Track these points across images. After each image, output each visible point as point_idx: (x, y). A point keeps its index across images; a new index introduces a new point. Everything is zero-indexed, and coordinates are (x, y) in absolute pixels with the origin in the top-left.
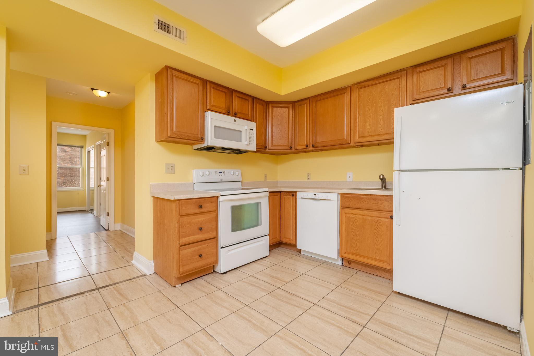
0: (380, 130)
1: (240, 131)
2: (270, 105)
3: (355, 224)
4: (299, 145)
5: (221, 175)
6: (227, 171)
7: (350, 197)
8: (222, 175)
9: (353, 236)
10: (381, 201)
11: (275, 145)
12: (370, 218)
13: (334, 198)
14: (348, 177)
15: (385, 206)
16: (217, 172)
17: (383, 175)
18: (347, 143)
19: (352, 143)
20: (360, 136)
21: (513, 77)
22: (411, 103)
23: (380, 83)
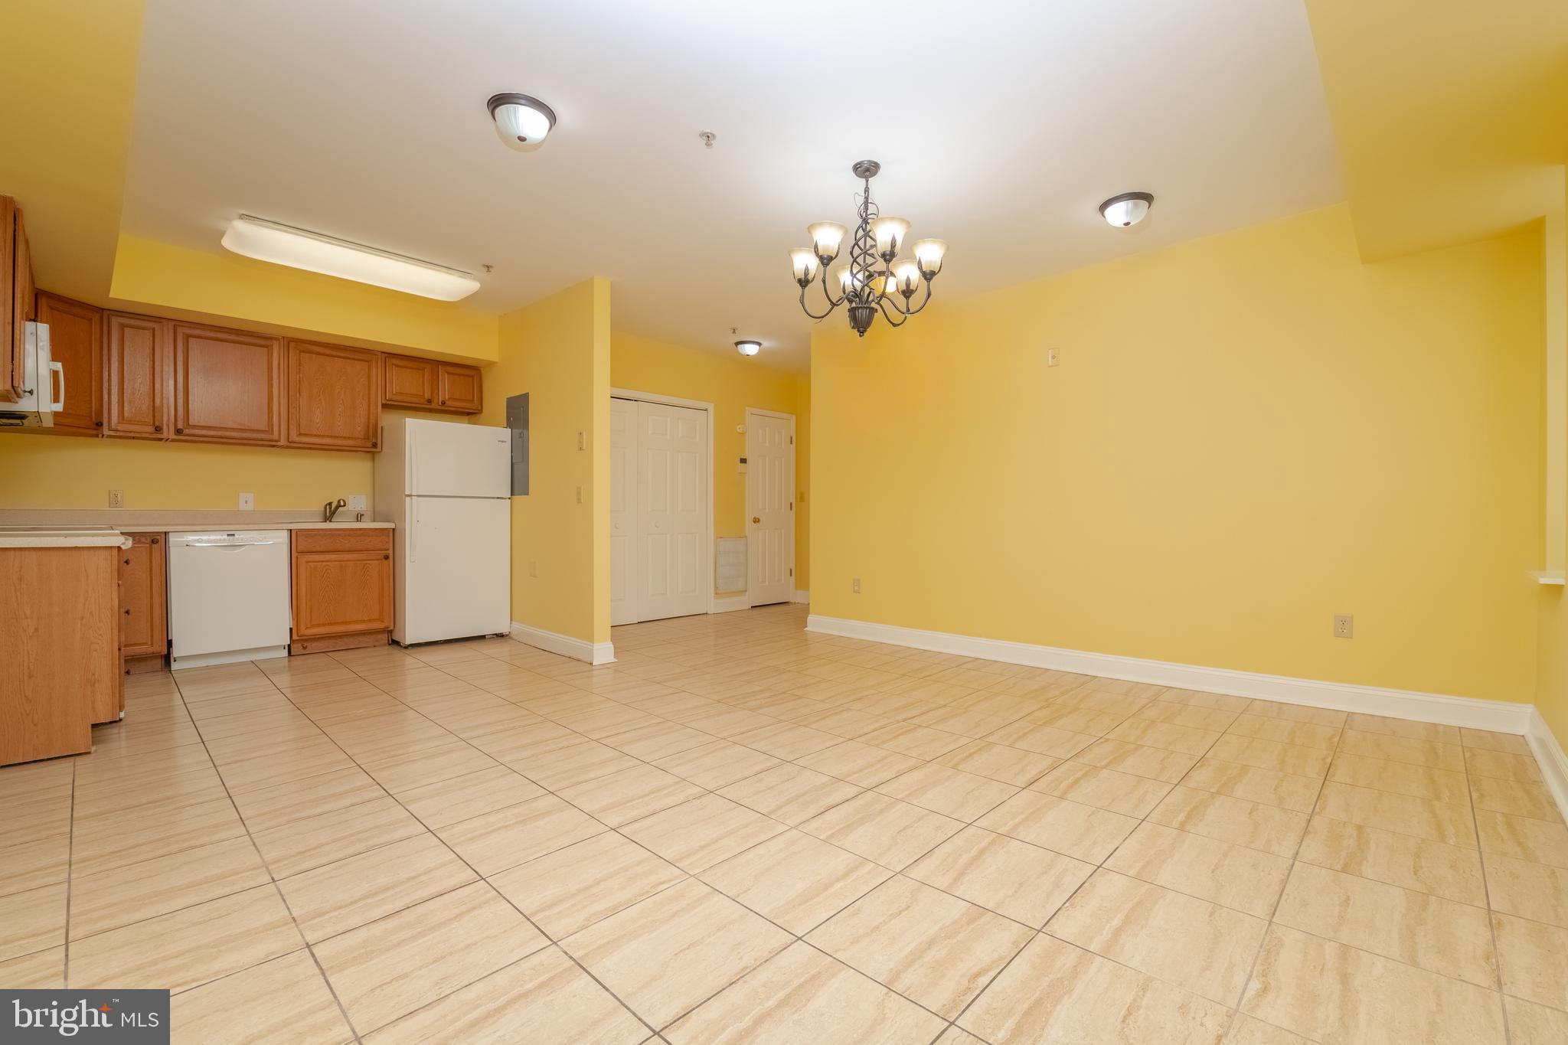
0: (339, 431)
2: (44, 301)
3: (326, 576)
4: (124, 422)
9: (322, 597)
10: (369, 537)
12: (352, 563)
14: (242, 503)
15: (373, 544)
17: (343, 500)
18: (273, 440)
19: (283, 442)
20: (302, 432)
21: (480, 408)
22: (384, 402)
23: (339, 357)
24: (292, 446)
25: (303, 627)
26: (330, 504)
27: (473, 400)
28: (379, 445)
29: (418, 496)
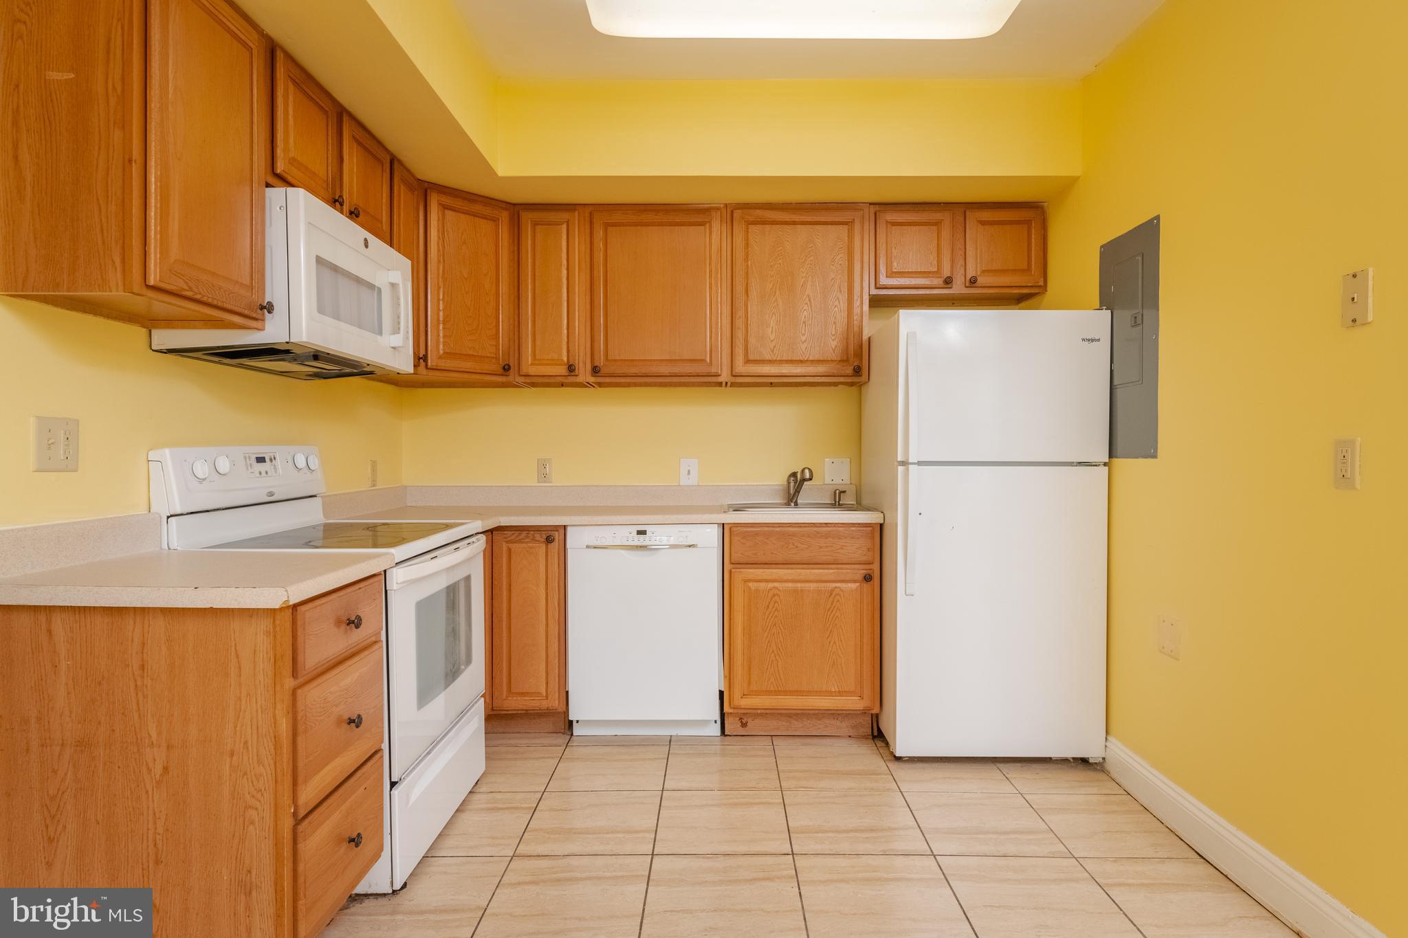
0: (804, 350)
1: (376, 290)
3: (773, 607)
4: (536, 362)
5: (263, 473)
6: (281, 453)
7: (757, 534)
8: (267, 473)
9: (767, 642)
10: (840, 538)
11: (452, 356)
12: (813, 586)
13: (709, 537)
14: (684, 472)
15: (850, 551)
16: (250, 458)
17: (809, 469)
18: (712, 374)
19: (725, 377)
20: (751, 357)
21: (1041, 283)
22: (874, 292)
23: (803, 223)
24: (740, 383)
25: (737, 694)
26: (794, 475)
27: (1029, 269)
28: (865, 371)
29: (920, 463)
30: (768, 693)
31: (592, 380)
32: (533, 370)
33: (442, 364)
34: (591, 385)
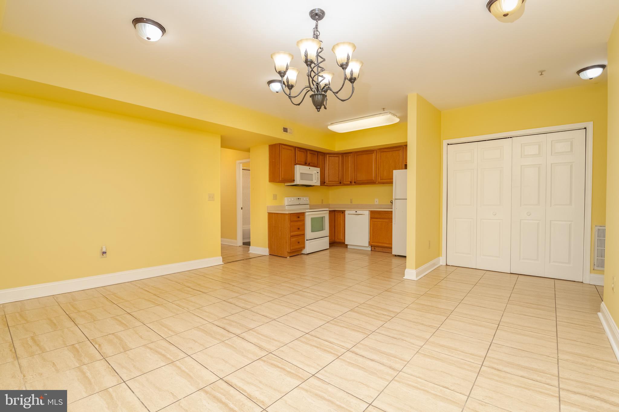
0: (391, 177)
1: (312, 174)
2: (327, 156)
3: (377, 226)
4: (345, 181)
5: (300, 201)
7: (375, 212)
10: (389, 214)
11: (330, 181)
12: (384, 223)
13: (367, 213)
14: (376, 201)
16: (297, 198)
18: (374, 181)
19: (377, 182)
23: (391, 151)
24: (379, 184)
30: (376, 242)
31: (354, 184)
32: (345, 183)
33: (328, 183)
34: (354, 185)
